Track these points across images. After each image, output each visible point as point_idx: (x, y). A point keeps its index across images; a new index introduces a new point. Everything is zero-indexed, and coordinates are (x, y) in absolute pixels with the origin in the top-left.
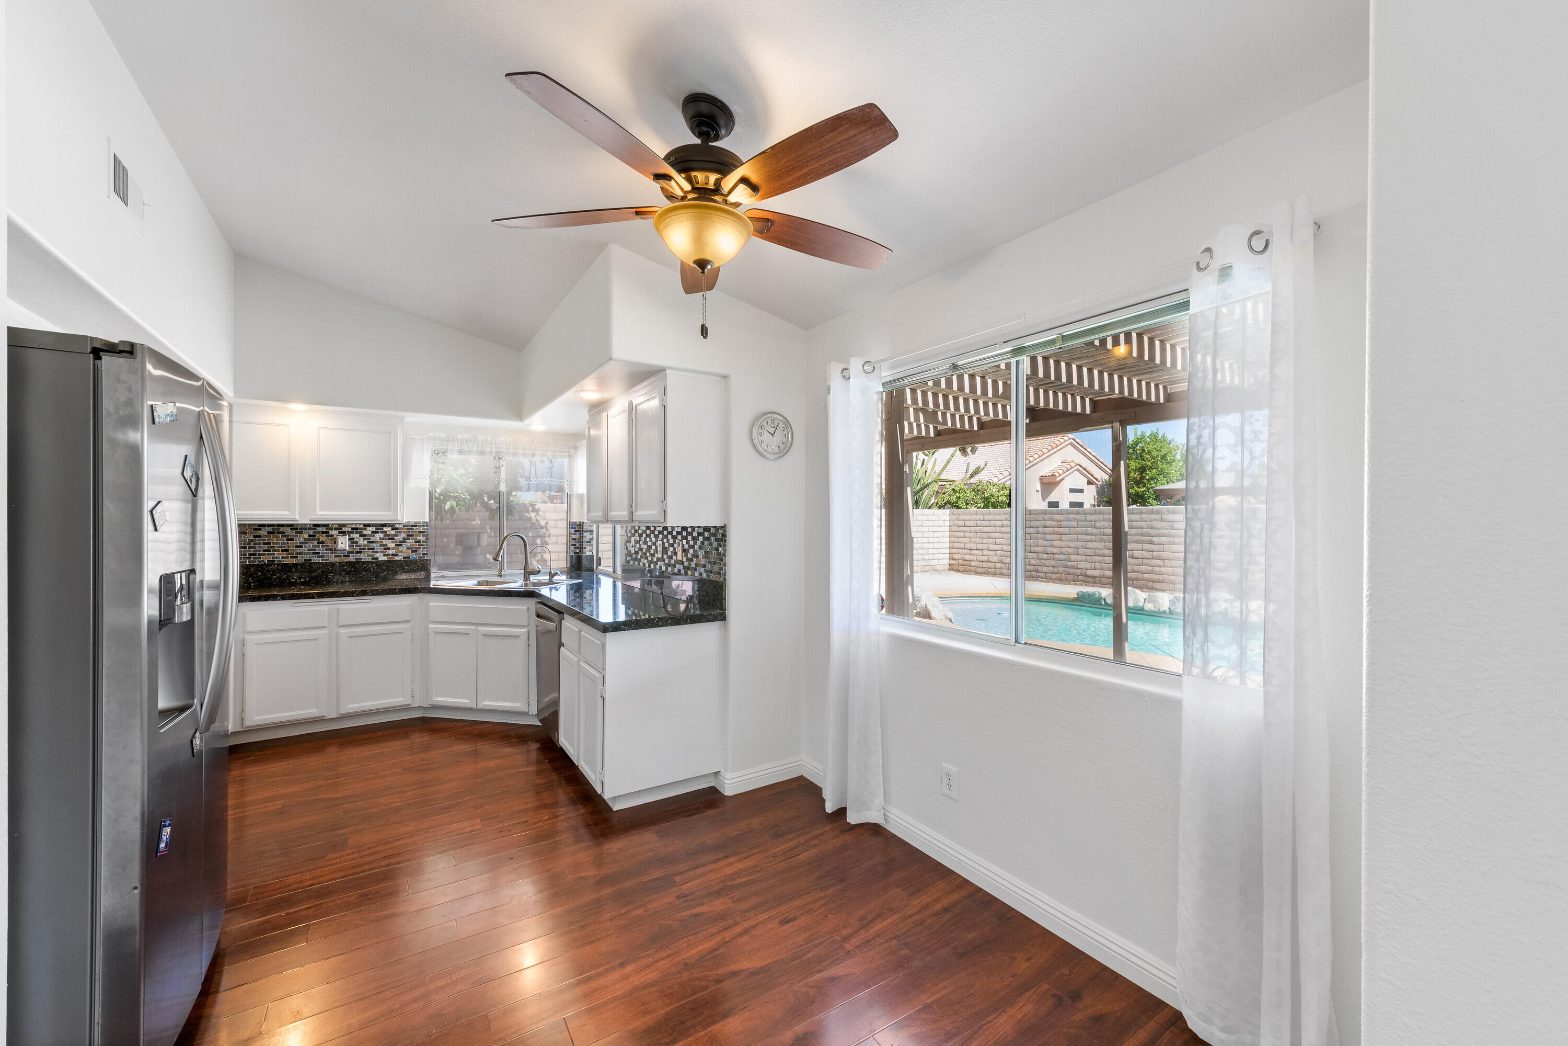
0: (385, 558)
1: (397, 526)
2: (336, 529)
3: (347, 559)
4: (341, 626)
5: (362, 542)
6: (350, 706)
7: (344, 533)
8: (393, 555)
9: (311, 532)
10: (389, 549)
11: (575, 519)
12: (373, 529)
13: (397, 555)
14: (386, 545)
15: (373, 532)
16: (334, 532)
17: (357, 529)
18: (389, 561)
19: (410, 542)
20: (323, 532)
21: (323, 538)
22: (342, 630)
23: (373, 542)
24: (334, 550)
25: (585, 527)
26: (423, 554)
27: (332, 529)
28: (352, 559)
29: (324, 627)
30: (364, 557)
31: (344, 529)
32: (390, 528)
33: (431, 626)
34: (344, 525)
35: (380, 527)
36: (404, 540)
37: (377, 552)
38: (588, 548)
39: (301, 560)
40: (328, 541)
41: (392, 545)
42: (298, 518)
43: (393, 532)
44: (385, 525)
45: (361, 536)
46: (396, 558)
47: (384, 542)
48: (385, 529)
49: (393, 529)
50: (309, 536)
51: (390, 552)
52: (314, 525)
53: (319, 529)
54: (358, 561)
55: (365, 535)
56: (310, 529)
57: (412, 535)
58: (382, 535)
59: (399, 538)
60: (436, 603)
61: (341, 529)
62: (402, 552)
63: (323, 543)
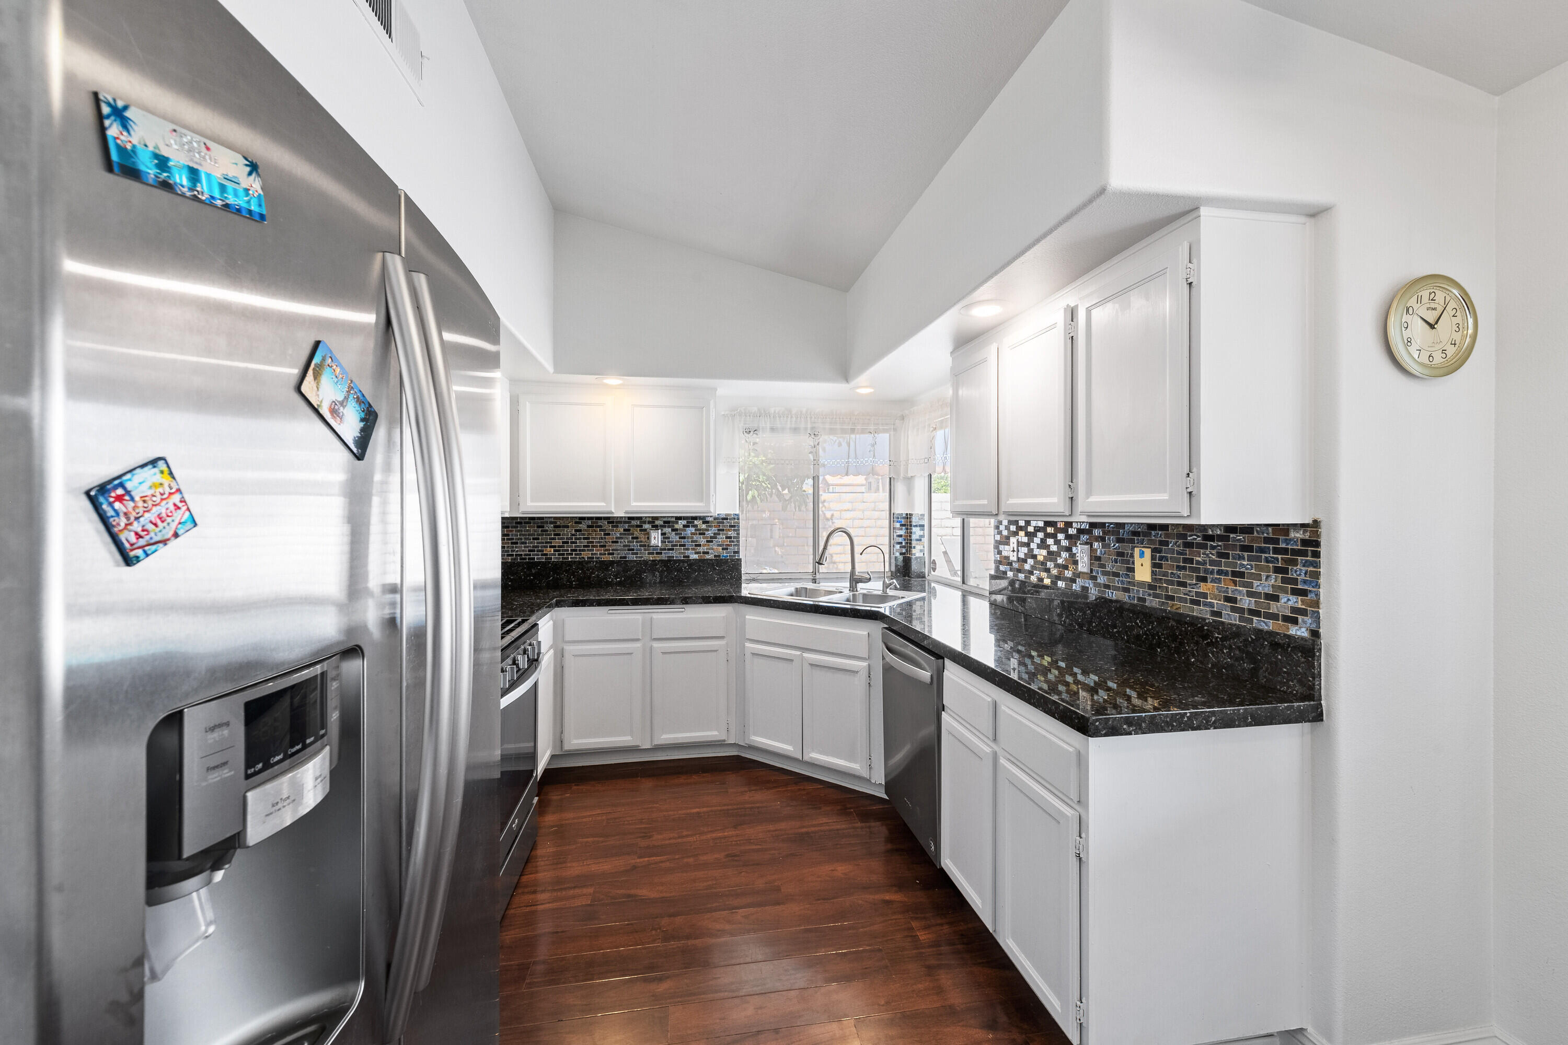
0: (696, 557)
1: (708, 519)
2: (649, 522)
3: (658, 558)
4: (655, 639)
5: (674, 537)
6: (664, 736)
7: (656, 527)
8: (704, 553)
9: (626, 526)
10: (700, 545)
11: (900, 509)
12: (684, 522)
13: (707, 553)
14: (696, 541)
15: (684, 526)
16: (647, 526)
17: (668, 522)
18: (700, 560)
19: (721, 538)
20: (637, 526)
21: (637, 533)
22: (656, 645)
23: (684, 538)
24: (647, 546)
25: (915, 521)
26: (735, 552)
27: (645, 522)
28: (664, 557)
29: (638, 640)
30: (676, 555)
31: (657, 523)
32: (701, 522)
33: (748, 645)
34: (657, 518)
35: (691, 520)
36: (715, 536)
37: (688, 549)
38: (918, 547)
39: (616, 557)
40: (642, 537)
41: (702, 541)
42: (613, 511)
43: (704, 526)
44: (695, 518)
45: (673, 530)
46: (708, 557)
47: (695, 538)
48: (696, 522)
49: (704, 523)
50: (625, 530)
51: (701, 549)
52: (630, 518)
53: (634, 523)
54: (670, 560)
55: (676, 530)
56: (625, 522)
57: (723, 530)
58: (693, 530)
59: (710, 533)
60: (753, 616)
61: (654, 522)
62: (713, 549)
63: (637, 538)
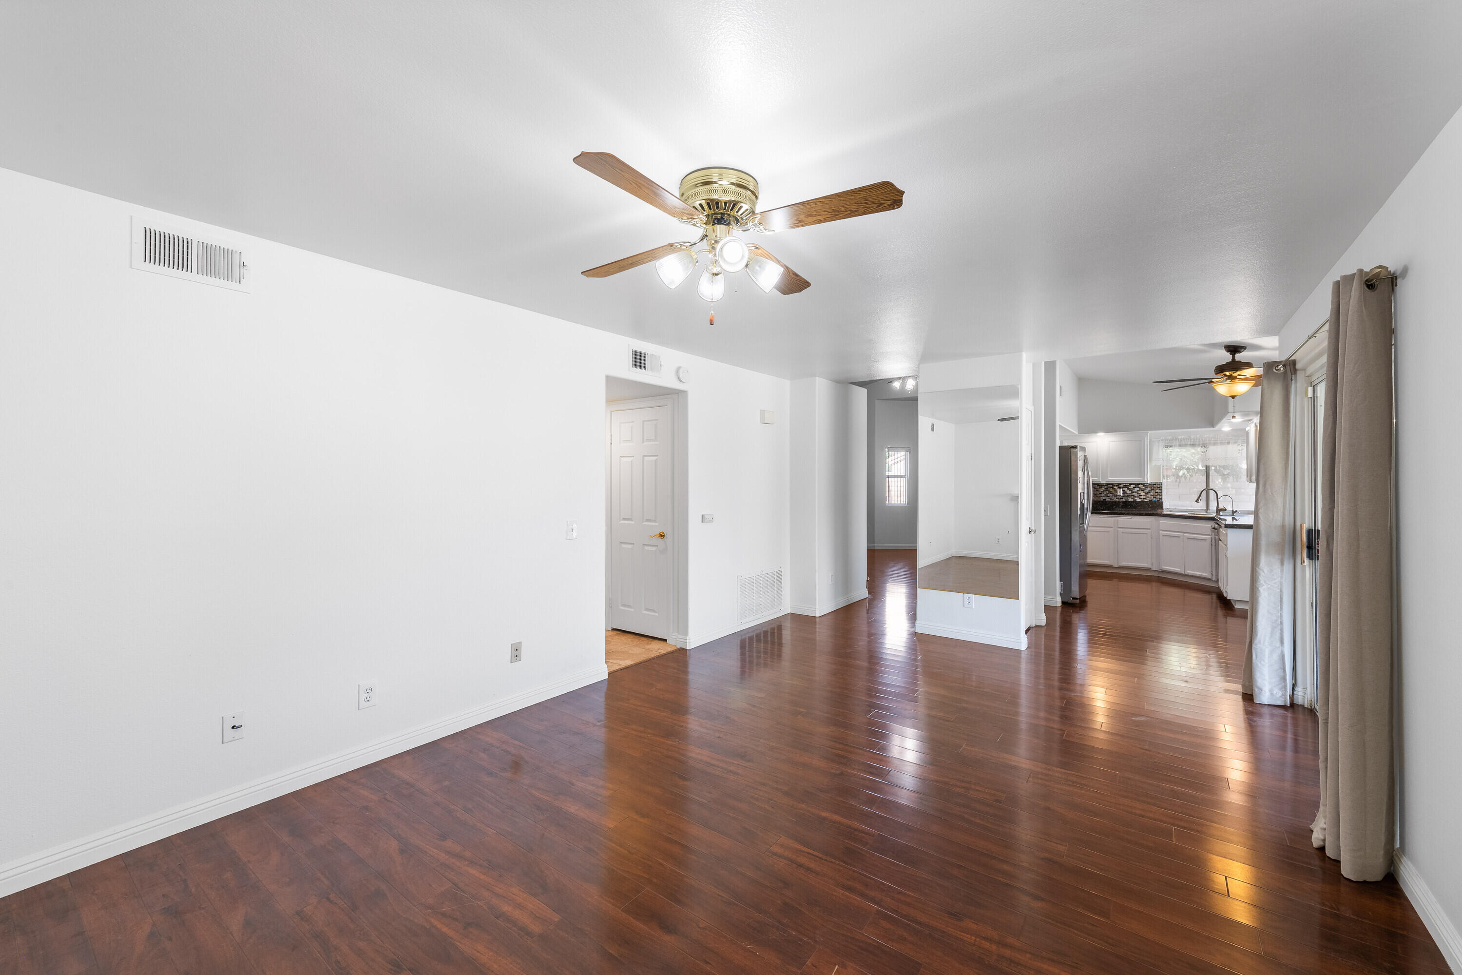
0: (1140, 500)
1: (1145, 485)
2: (1117, 486)
4: (1119, 528)
5: (1128, 492)
6: (1123, 563)
7: (1120, 488)
8: (1144, 499)
9: (1106, 487)
10: (1142, 496)
12: (1134, 486)
13: (1146, 499)
14: (1140, 494)
15: (1134, 487)
16: (1116, 487)
17: (1126, 486)
18: (1142, 502)
19: (1152, 493)
20: (1111, 487)
21: (1111, 490)
22: (1119, 529)
23: (1134, 492)
24: (1116, 496)
26: (1160, 499)
27: (1115, 486)
28: (1123, 500)
29: (1112, 527)
30: (1130, 499)
31: (1120, 486)
32: (1142, 486)
33: (1161, 532)
34: (1120, 484)
35: (1137, 485)
36: (1149, 492)
37: (1135, 497)
39: (1102, 499)
40: (1113, 491)
41: (1143, 494)
42: (1101, 481)
43: (1144, 488)
44: (1139, 484)
45: (1128, 489)
46: (1145, 500)
47: (1139, 492)
48: (1139, 486)
49: (1143, 486)
50: (1105, 489)
51: (1142, 497)
52: (1107, 484)
53: (1109, 486)
54: (1127, 501)
55: (1130, 489)
56: (1105, 486)
57: (1153, 489)
58: (1138, 489)
59: (1147, 490)
60: (1163, 521)
62: (1148, 497)
63: (1111, 492)
